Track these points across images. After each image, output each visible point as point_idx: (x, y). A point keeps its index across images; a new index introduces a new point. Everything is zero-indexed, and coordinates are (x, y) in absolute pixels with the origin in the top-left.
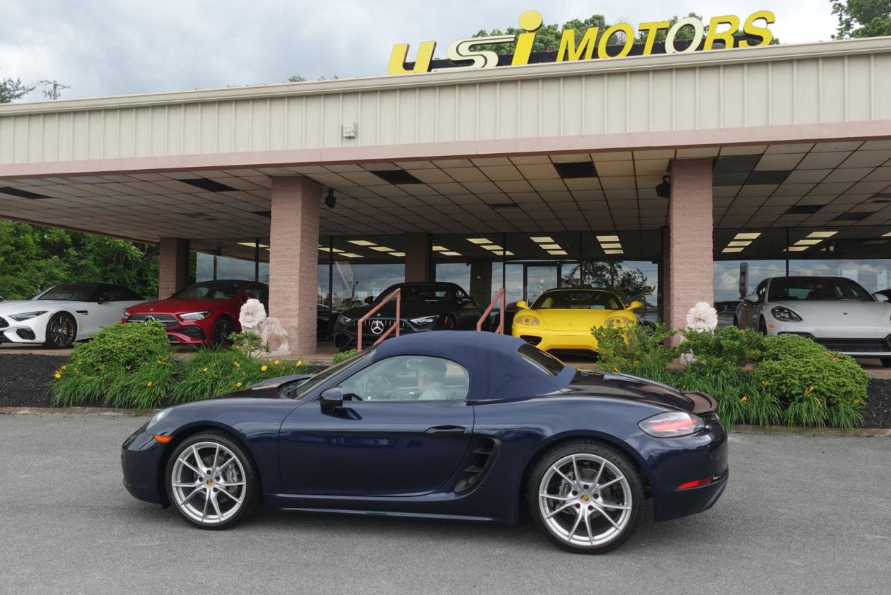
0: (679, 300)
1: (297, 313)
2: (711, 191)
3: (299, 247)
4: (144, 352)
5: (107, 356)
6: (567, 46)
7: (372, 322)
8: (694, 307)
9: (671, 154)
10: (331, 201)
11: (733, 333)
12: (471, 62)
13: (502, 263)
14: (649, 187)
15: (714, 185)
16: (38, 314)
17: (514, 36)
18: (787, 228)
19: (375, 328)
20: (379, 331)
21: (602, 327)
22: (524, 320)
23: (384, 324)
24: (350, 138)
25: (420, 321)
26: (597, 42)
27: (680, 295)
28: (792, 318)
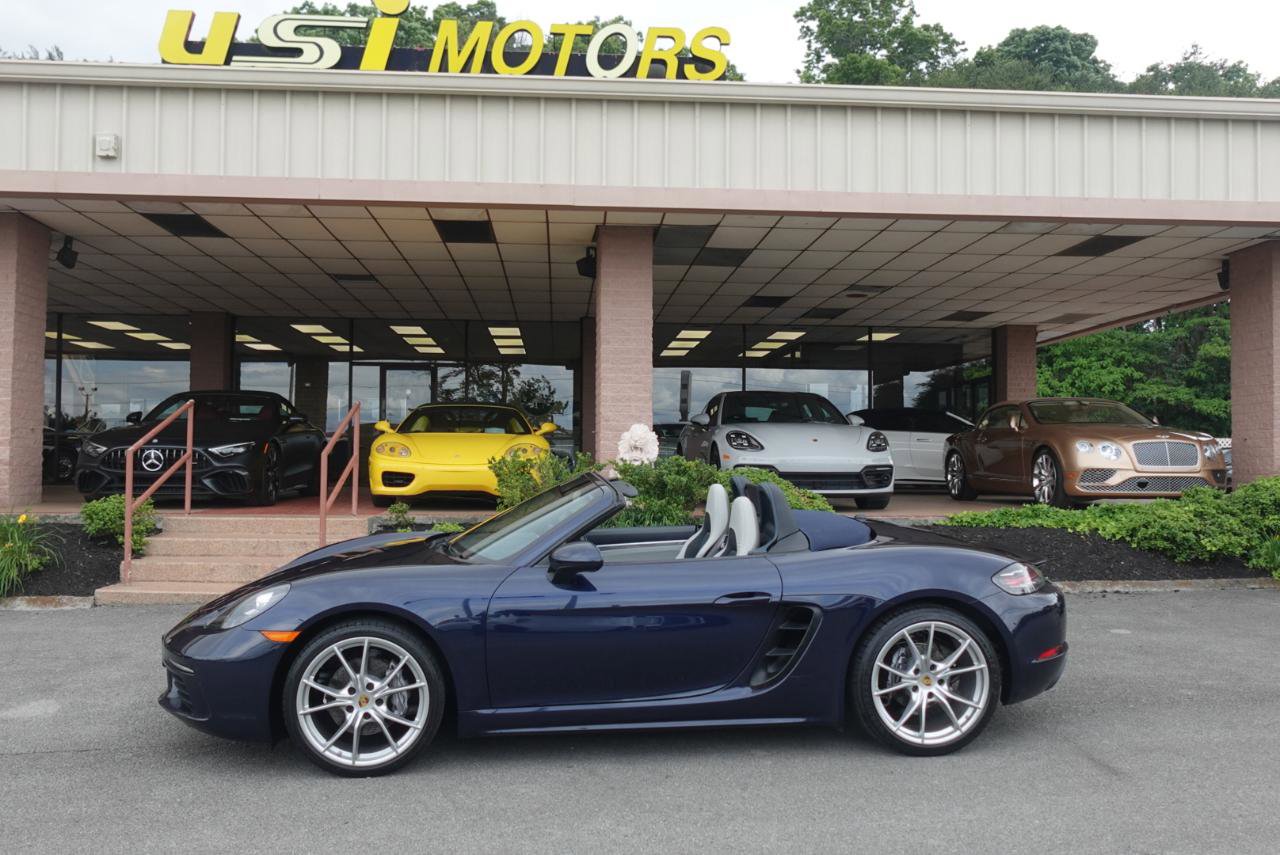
1: (9, 438)
2: (650, 270)
3: (12, 329)
6: (446, 43)
7: (143, 451)
8: (628, 430)
9: (598, 218)
10: (68, 257)
11: (679, 466)
12: (297, 52)
13: (347, 364)
14: (567, 262)
15: (655, 262)
17: (366, 19)
18: (744, 325)
19: (150, 461)
20: (156, 466)
21: (503, 458)
22: (387, 449)
23: (164, 455)
24: (107, 158)
25: (224, 452)
26: (491, 43)
27: (609, 414)
28: (751, 446)
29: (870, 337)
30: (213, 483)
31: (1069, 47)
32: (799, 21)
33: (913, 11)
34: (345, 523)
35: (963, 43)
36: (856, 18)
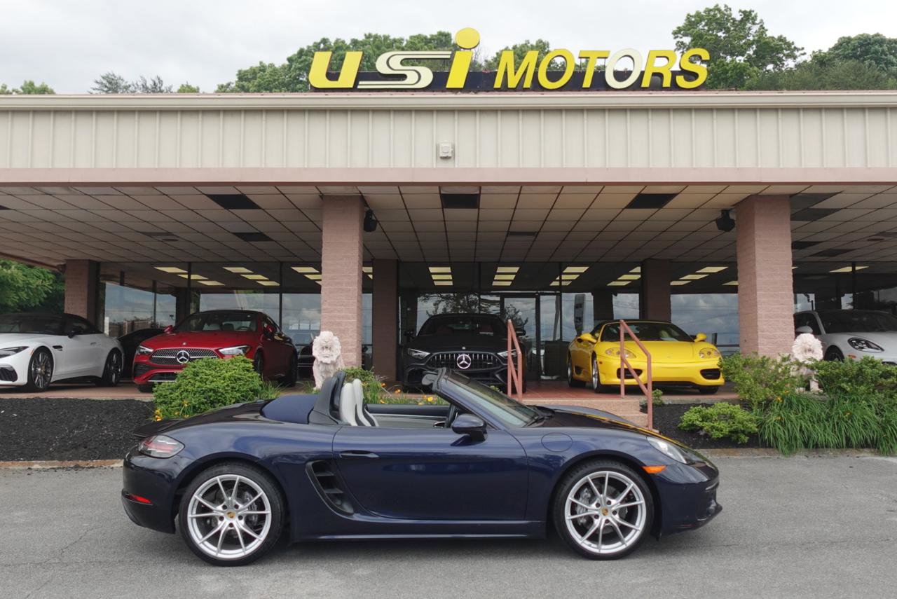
0: (763, 332)
2: (789, 226)
4: (247, 391)
5: (210, 397)
6: (506, 67)
7: (457, 355)
9: (757, 190)
10: (371, 225)
12: (403, 77)
15: (792, 219)
16: (18, 350)
17: (450, 53)
19: (462, 362)
20: (466, 365)
22: (614, 352)
23: (471, 358)
24: (446, 158)
27: (764, 327)
28: (869, 347)
29: (854, 269)
30: (501, 376)
31: (885, 48)
32: (675, 38)
33: (762, 27)
34: (623, 404)
35: (803, 49)
36: (720, 34)
